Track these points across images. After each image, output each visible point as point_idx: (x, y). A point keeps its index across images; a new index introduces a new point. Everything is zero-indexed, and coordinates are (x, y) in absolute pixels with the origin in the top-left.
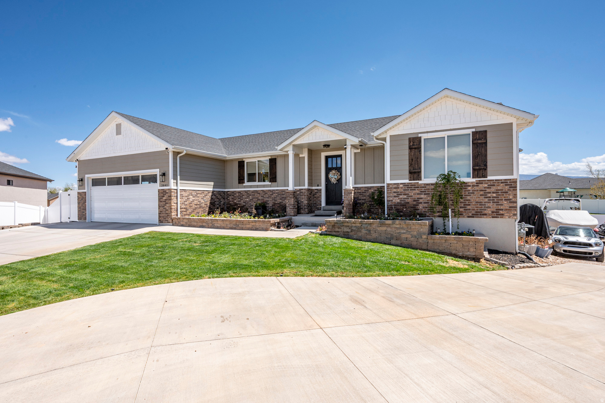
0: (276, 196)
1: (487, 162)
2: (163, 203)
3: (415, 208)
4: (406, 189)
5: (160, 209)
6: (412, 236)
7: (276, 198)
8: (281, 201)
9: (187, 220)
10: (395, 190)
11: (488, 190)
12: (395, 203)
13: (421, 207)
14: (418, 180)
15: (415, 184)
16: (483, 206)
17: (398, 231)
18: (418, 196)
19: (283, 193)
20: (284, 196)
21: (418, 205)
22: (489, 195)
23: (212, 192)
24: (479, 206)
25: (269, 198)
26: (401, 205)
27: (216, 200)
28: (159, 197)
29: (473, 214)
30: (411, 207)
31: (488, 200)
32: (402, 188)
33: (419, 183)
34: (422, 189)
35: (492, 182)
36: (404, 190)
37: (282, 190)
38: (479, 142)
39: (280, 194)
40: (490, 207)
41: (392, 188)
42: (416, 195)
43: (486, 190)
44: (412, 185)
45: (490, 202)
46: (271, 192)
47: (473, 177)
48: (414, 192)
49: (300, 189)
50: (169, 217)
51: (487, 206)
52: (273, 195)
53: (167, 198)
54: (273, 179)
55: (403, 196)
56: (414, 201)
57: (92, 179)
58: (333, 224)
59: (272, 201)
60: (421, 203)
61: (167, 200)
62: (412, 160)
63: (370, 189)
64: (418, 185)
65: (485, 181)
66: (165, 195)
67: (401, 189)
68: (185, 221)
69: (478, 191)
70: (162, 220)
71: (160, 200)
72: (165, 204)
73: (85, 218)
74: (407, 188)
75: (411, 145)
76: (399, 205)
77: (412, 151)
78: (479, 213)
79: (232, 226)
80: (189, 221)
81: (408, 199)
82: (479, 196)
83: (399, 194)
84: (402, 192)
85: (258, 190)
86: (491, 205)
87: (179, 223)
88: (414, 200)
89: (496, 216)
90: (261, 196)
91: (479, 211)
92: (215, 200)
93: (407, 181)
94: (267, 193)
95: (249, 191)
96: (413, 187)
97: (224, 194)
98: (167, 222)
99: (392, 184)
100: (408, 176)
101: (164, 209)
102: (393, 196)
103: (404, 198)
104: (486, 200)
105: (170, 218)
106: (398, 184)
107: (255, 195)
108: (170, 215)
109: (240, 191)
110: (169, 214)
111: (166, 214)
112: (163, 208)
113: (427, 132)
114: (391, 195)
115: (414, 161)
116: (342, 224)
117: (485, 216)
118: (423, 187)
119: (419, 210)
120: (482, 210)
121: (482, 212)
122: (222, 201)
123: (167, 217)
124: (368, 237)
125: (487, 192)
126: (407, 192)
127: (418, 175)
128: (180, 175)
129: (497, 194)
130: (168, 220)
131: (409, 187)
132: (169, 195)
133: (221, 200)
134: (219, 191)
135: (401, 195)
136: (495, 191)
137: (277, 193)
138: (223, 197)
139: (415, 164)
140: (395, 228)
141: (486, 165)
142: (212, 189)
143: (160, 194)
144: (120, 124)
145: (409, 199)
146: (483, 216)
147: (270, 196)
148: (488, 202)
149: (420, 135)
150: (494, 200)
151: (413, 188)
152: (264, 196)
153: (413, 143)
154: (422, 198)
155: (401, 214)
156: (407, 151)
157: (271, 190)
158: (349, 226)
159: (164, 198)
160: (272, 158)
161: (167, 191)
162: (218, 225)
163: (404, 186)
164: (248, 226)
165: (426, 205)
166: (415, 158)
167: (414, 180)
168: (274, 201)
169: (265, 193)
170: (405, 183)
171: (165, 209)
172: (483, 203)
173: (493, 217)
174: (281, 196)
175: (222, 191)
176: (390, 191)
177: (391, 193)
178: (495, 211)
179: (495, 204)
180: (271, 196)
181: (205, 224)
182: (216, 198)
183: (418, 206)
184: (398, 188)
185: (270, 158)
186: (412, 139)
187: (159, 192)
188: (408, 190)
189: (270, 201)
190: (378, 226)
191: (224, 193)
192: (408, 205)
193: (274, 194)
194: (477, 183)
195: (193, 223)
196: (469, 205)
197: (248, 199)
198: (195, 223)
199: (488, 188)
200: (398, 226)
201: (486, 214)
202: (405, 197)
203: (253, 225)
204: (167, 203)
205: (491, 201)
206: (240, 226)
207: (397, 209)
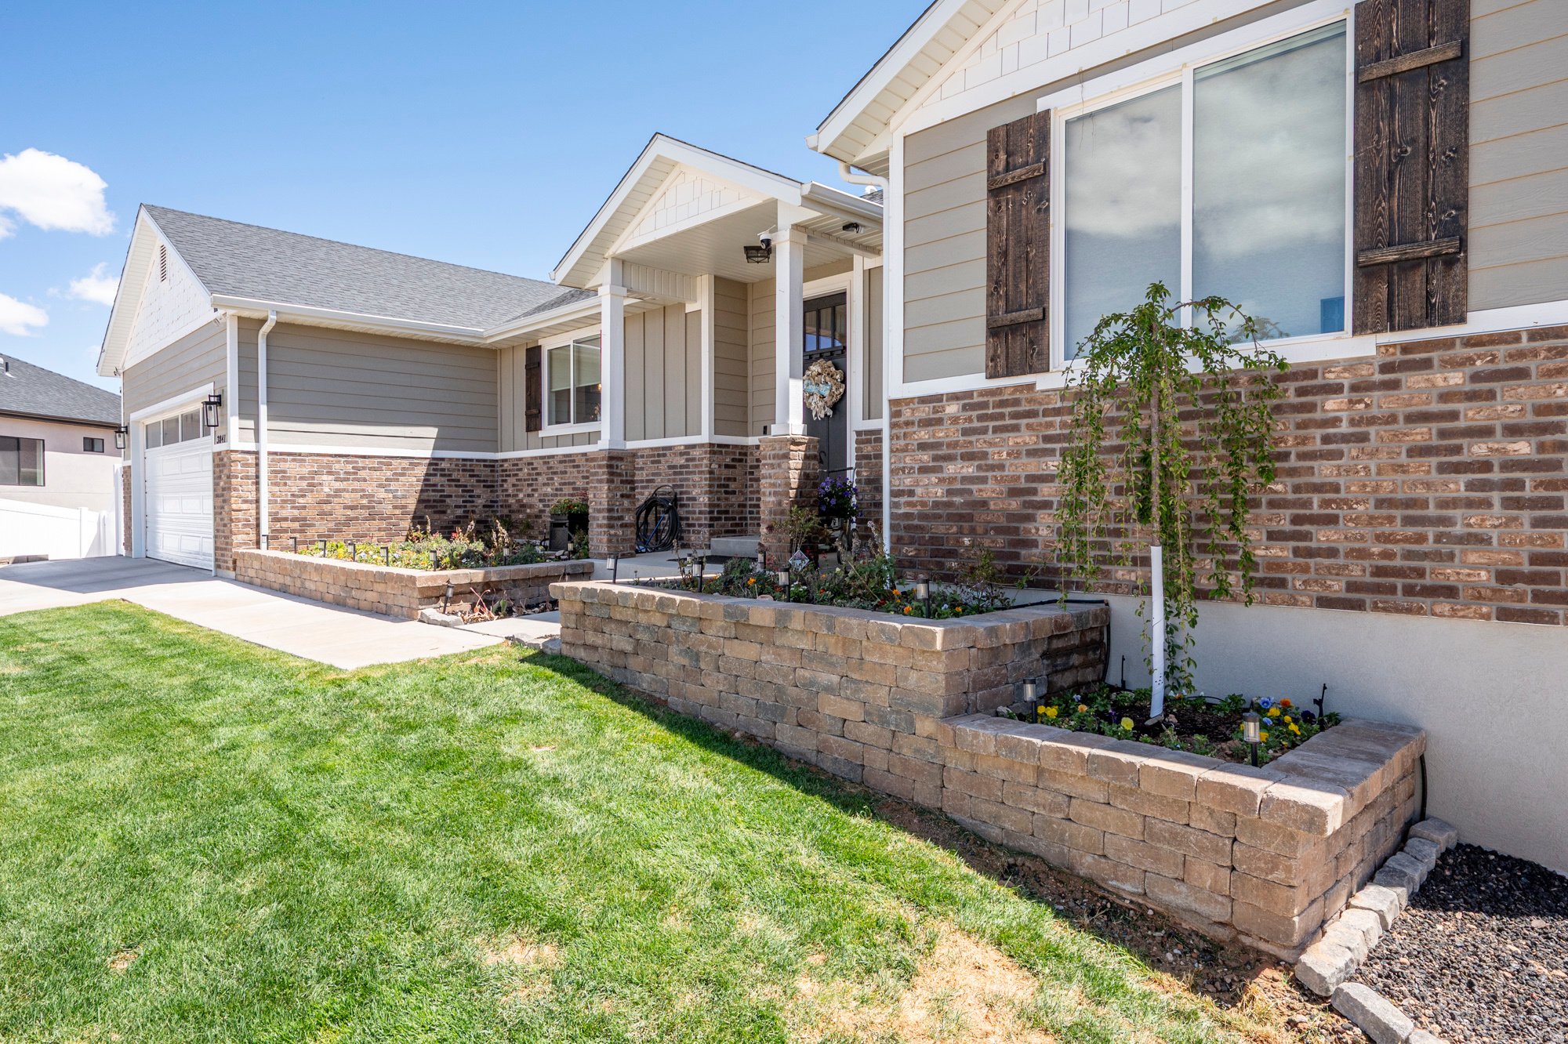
1: (1463, 207)
2: (220, 502)
3: (1014, 529)
4: (976, 424)
5: (215, 523)
6: (867, 713)
10: (924, 435)
11: (1471, 414)
12: (924, 504)
13: (1044, 532)
14: (1032, 370)
15: (1018, 395)
16: (1431, 532)
17: (807, 674)
18: (1033, 466)
21: (1030, 518)
22: (1479, 449)
23: (430, 464)
24: (1398, 528)
26: (951, 517)
27: (448, 491)
28: (214, 478)
29: (1352, 587)
30: (999, 530)
31: (1470, 486)
32: (955, 420)
33: (1038, 388)
34: (1050, 425)
35: (1501, 350)
36: (964, 432)
38: (1406, 63)
40: (1481, 540)
41: (913, 423)
42: (1024, 460)
43: (1454, 416)
44: (1002, 404)
45: (1488, 504)
47: (1359, 328)
48: (1012, 439)
51: (1458, 529)
53: (225, 483)
55: (959, 463)
56: (1014, 492)
57: (146, 426)
58: (578, 607)
60: (1047, 505)
61: (225, 489)
62: (1005, 254)
64: (1030, 401)
65: (1448, 343)
66: (223, 472)
67: (953, 428)
69: (1392, 419)
70: (219, 560)
71: (215, 491)
72: (222, 504)
73: (133, 546)
74: (980, 418)
75: (998, 173)
76: (940, 516)
77: (1003, 208)
78: (1399, 582)
81: (984, 480)
82: (1403, 459)
83: (940, 457)
84: (955, 444)
85: (573, 455)
86: (1490, 520)
88: (1012, 485)
89: (1529, 605)
90: (583, 477)
91: (1398, 562)
92: (443, 491)
93: (977, 381)
95: (552, 457)
96: (1007, 410)
97: (489, 469)
98: (227, 568)
99: (911, 400)
100: (980, 354)
101: (221, 520)
102: (917, 467)
103: (964, 479)
104: (1458, 485)
105: (230, 555)
106: (937, 398)
107: (566, 472)
108: (230, 542)
109: (532, 458)
110: (229, 538)
111: (224, 537)
112: (220, 516)
113: (1082, 76)
114: (908, 460)
115: (1010, 258)
117: (1444, 606)
118: (1057, 412)
119: (1033, 544)
120: (1425, 556)
121: (1421, 573)
122: (479, 496)
123: (227, 550)
124: (691, 690)
125: (1461, 424)
126: (978, 444)
127: (1032, 342)
128: (268, 402)
129: (1548, 438)
130: (227, 563)
131: (990, 411)
132: (227, 473)
133: (477, 492)
134: (464, 460)
135: (949, 458)
136: (1530, 418)
138: (484, 481)
139: (1014, 276)
140: (792, 651)
141: (1458, 232)
142: (428, 454)
143: (215, 470)
145: (991, 485)
146: (1426, 602)
148: (1470, 504)
149: (1042, 104)
150: (1519, 485)
151: (1008, 422)
153: (1009, 154)
154: (1049, 479)
155: (950, 569)
156: (979, 213)
158: (626, 623)
159: (221, 484)
161: (226, 459)
163: (964, 408)
166: (1018, 241)
167: (1009, 373)
170: (969, 394)
171: (223, 523)
172: (1432, 511)
173: (1505, 615)
175: (478, 460)
176: (902, 442)
177: (905, 450)
178: (1526, 568)
179: (1526, 515)
182: (450, 486)
183: (1031, 526)
184: (940, 421)
186: (1002, 133)
187: (214, 461)
188: (984, 431)
190: (727, 634)
191: (493, 466)
192: (981, 517)
194: (1385, 368)
196: (1332, 520)
197: (549, 490)
199: (1472, 396)
200: (804, 644)
201: (1450, 592)
202: (970, 470)
204: (226, 501)
205: (1496, 496)
207: (935, 540)
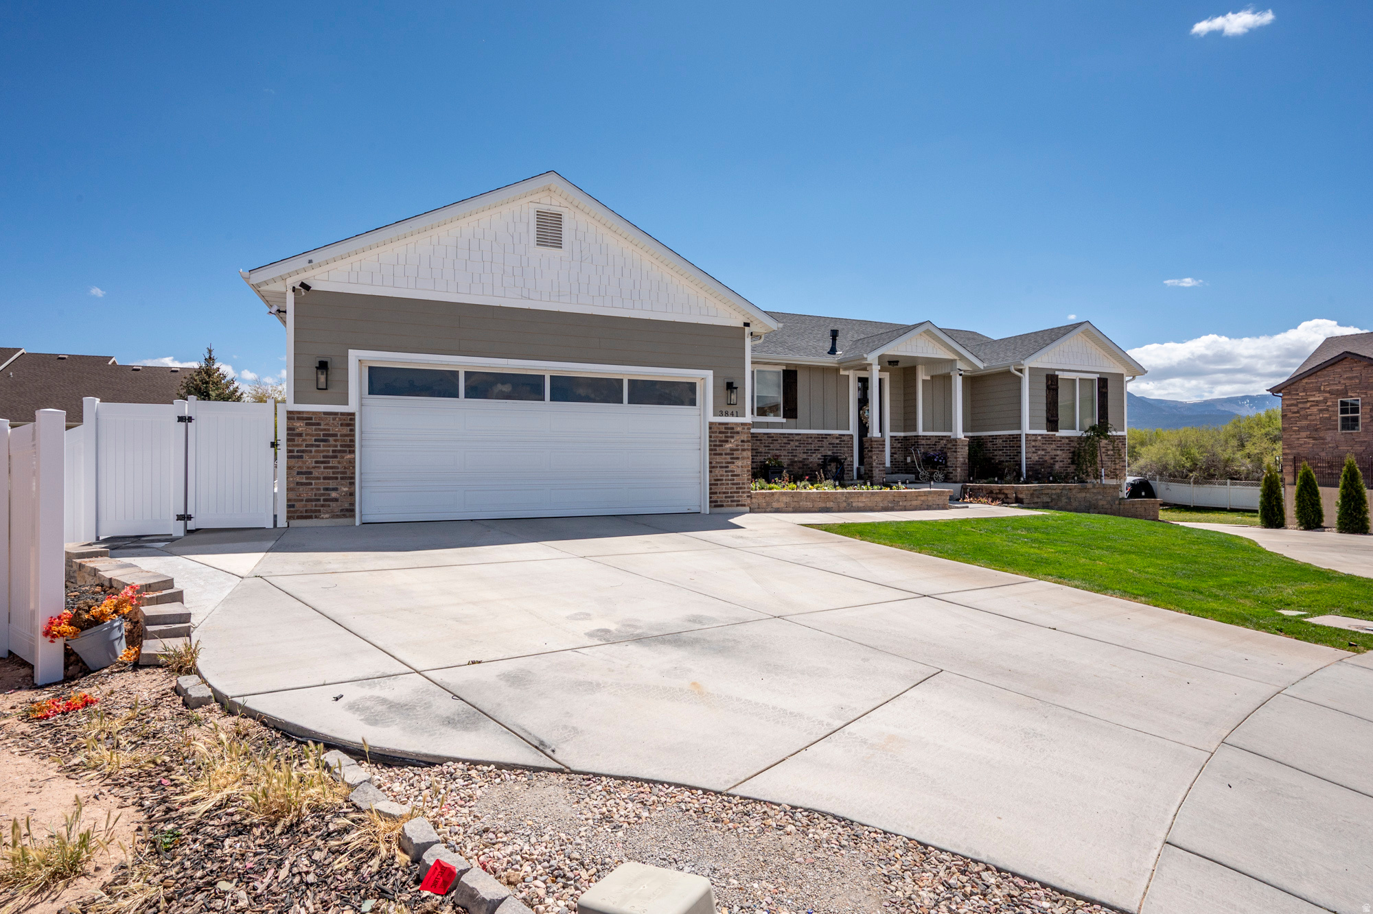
0: (796, 446)
1: (1108, 415)
2: (725, 459)
3: (1051, 467)
5: (713, 474)
7: (796, 450)
8: (805, 456)
9: (788, 498)
10: (1033, 444)
11: (1108, 447)
12: (1032, 461)
13: (1056, 467)
14: (1055, 431)
15: (1052, 436)
18: (1055, 453)
19: (810, 440)
20: (811, 447)
21: (1055, 462)
22: (1109, 453)
25: (781, 450)
26: (1039, 464)
28: (710, 441)
32: (1040, 441)
33: (1056, 435)
34: (1058, 444)
35: (1111, 438)
36: (1042, 444)
37: (808, 434)
38: (1103, 390)
39: (804, 444)
41: (1030, 440)
42: (1053, 451)
44: (1049, 438)
46: (785, 437)
48: (1051, 446)
49: (840, 435)
50: (743, 493)
52: (789, 444)
53: (737, 446)
54: (791, 411)
55: (1041, 451)
56: (1052, 458)
57: (370, 368)
58: (1031, 492)
59: (786, 456)
60: (1057, 461)
61: (737, 450)
62: (1050, 404)
63: (942, 439)
64: (1054, 438)
66: (732, 437)
67: (1040, 443)
68: (785, 499)
70: (721, 501)
71: (713, 451)
72: (730, 460)
73: (350, 512)
74: (1045, 441)
75: (1049, 386)
76: (1036, 464)
77: (1050, 393)
79: (886, 504)
80: (795, 499)
81: (1046, 455)
83: (1037, 449)
84: (1039, 447)
85: (756, 433)
86: (1110, 464)
87: (767, 505)
89: (1113, 476)
90: (765, 446)
93: (1044, 432)
94: (777, 440)
96: (1050, 440)
98: (737, 505)
99: (1030, 434)
100: (1045, 426)
101: (726, 472)
102: (1030, 451)
103: (1042, 455)
104: (1107, 458)
105: (745, 495)
106: (1036, 435)
108: (746, 486)
110: (743, 484)
111: (733, 484)
112: (724, 469)
113: (1064, 370)
114: (1028, 449)
116: (1041, 492)
118: (1060, 441)
119: (1054, 470)
123: (738, 493)
124: (1069, 507)
125: (1107, 449)
126: (1044, 447)
127: (1055, 425)
129: (1114, 451)
130: (739, 501)
132: (742, 439)
135: (1039, 450)
136: (1113, 448)
137: (798, 441)
139: (1052, 409)
140: (1093, 493)
141: (1107, 418)
143: (713, 435)
144: (558, 217)
147: (782, 447)
149: (1057, 373)
150: (1112, 458)
151: (1050, 442)
152: (770, 446)
153: (1051, 380)
154: (1058, 456)
155: (1039, 478)
156: (1044, 392)
157: (785, 434)
158: (1048, 494)
159: (728, 446)
160: (789, 369)
161: (739, 429)
162: (861, 505)
163: (1042, 438)
164: (914, 503)
165: (1061, 464)
166: (1053, 402)
167: (1052, 431)
168: (792, 456)
169: (772, 440)
170: (1043, 435)
171: (730, 474)
174: (805, 447)
176: (1027, 445)
177: (1028, 447)
178: (1113, 471)
180: (785, 447)
181: (832, 503)
183: (1054, 466)
184: (1036, 441)
185: (784, 368)
186: (1049, 376)
187: (710, 428)
188: (1046, 444)
189: (784, 456)
192: (1045, 464)
193: (792, 443)
195: (804, 504)
198: (809, 503)
202: (1043, 453)
203: (923, 501)
204: (738, 458)
205: (1110, 460)
206: (901, 503)
207: (1036, 470)
